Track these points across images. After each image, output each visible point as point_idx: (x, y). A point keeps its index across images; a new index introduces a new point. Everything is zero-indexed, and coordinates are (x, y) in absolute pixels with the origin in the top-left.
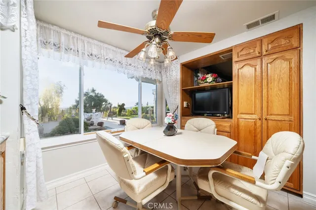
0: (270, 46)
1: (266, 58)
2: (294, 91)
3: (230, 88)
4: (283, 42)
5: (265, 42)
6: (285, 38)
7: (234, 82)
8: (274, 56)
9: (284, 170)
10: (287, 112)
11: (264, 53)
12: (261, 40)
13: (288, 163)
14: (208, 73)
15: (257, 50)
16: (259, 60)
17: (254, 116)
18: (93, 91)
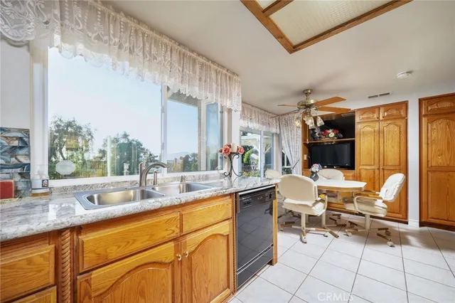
0: (386, 114)
1: (383, 123)
2: (403, 148)
3: (353, 143)
4: (395, 112)
5: (382, 110)
6: (397, 110)
7: (357, 139)
8: (389, 122)
9: (397, 189)
10: (398, 164)
11: (381, 118)
12: (379, 107)
13: (398, 186)
14: (329, 129)
15: (376, 116)
16: (377, 123)
17: (373, 167)
18: (125, 136)
